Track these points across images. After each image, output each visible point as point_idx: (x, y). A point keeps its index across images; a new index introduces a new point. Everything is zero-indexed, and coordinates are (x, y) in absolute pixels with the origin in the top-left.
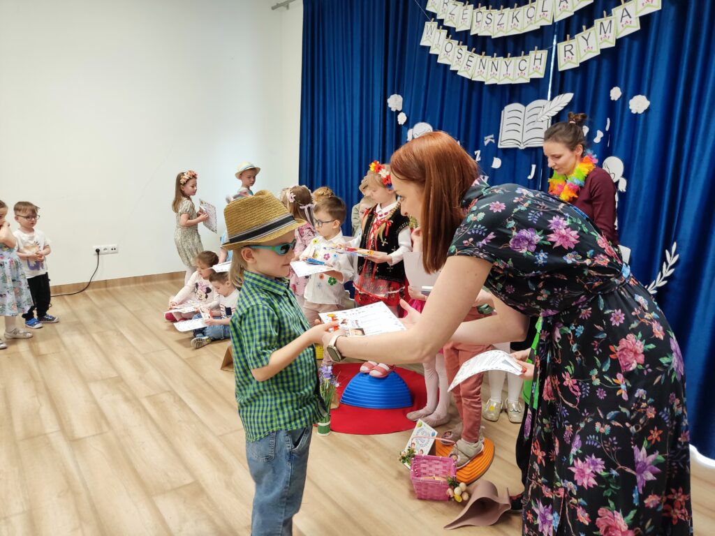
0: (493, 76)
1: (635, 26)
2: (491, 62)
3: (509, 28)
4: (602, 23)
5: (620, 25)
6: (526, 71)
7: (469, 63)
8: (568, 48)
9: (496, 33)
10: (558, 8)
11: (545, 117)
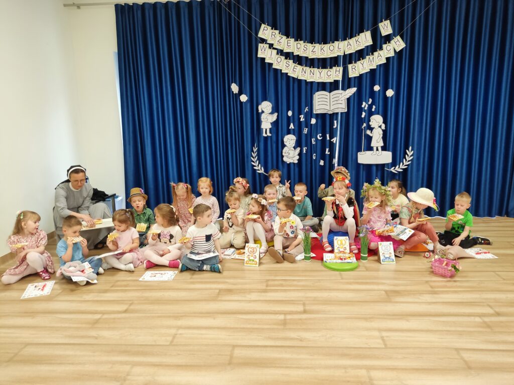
0: (311, 77)
1: (385, 61)
2: (309, 71)
3: (319, 54)
4: (369, 58)
5: (377, 59)
6: (331, 76)
7: (294, 70)
8: (353, 67)
9: (311, 56)
10: (347, 48)
11: (343, 98)
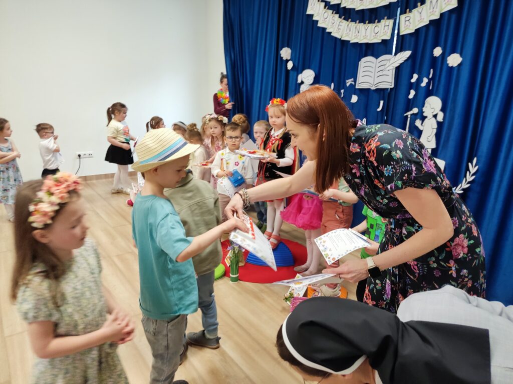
0: (356, 37)
1: (454, 4)
2: (354, 27)
3: (368, 4)
4: (431, 1)
6: (379, 34)
7: (339, 27)
8: (408, 19)
9: (359, 7)
11: (391, 67)
